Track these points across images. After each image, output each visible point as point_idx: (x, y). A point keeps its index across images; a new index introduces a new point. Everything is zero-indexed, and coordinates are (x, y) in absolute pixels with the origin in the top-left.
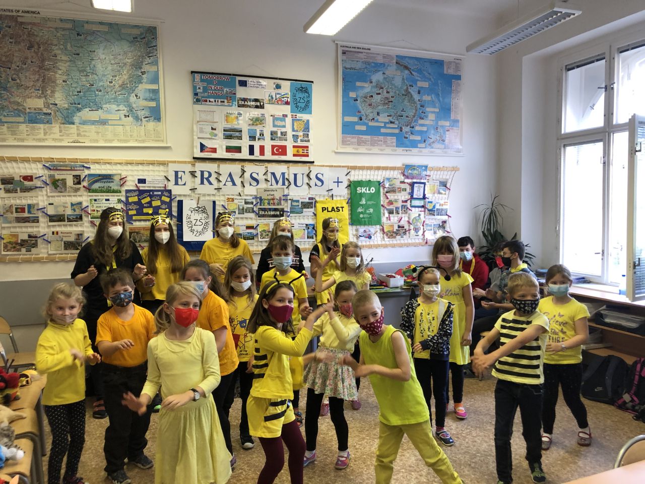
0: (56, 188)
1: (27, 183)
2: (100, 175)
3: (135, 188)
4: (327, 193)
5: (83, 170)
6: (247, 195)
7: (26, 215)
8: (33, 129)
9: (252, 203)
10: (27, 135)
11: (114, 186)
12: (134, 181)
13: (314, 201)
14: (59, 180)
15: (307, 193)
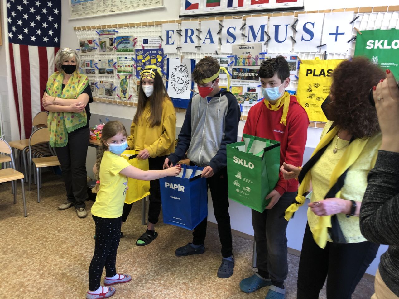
0: (102, 49)
1: (90, 45)
2: (122, 38)
3: (141, 48)
4: (318, 49)
5: (114, 34)
6: (223, 54)
7: (90, 68)
8: (92, 4)
9: (227, 62)
10: (90, 9)
11: (130, 46)
12: (141, 41)
13: (297, 61)
14: (103, 42)
15: (291, 50)
